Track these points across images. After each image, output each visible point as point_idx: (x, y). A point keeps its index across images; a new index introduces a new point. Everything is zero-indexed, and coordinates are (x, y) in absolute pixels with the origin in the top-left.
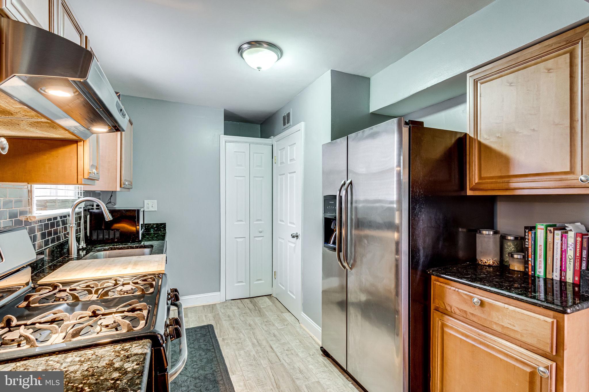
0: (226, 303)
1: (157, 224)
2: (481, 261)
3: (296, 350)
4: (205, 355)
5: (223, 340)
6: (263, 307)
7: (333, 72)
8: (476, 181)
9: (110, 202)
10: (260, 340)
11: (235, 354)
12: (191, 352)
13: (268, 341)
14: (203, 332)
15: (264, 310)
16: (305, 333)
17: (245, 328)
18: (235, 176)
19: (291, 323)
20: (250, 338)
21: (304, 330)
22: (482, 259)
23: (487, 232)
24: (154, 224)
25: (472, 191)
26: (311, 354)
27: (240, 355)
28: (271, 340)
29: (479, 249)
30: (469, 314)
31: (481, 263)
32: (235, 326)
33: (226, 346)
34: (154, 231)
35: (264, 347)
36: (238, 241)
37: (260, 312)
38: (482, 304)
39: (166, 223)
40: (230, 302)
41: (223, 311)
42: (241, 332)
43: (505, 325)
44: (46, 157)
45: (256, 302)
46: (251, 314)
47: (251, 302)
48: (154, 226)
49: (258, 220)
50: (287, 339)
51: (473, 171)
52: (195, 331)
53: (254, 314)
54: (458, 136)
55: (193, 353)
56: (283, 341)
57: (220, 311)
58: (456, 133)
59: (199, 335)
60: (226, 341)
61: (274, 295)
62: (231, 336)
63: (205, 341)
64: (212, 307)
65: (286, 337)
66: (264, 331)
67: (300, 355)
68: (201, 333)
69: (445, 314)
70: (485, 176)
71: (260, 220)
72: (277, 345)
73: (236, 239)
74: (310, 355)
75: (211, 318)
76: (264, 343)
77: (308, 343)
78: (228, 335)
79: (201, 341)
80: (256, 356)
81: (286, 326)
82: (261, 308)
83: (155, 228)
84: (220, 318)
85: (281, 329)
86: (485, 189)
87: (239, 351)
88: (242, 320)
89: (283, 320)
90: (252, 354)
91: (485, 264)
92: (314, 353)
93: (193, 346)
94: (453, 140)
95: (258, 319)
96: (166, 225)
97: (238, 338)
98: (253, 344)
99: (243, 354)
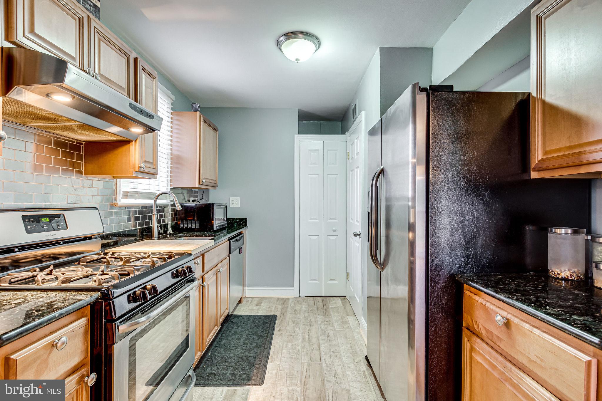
0: (298, 300)
1: (240, 219)
2: (552, 271)
3: (342, 354)
4: (257, 340)
5: (280, 330)
6: (331, 308)
7: (381, 49)
8: (540, 158)
9: (202, 199)
10: (312, 337)
11: (283, 344)
12: (249, 335)
13: (319, 340)
14: (266, 320)
15: (331, 310)
16: (361, 340)
17: (304, 324)
18: (309, 174)
19: (351, 326)
20: (304, 333)
21: (361, 336)
22: (553, 270)
23: (563, 231)
24: (237, 219)
25: (537, 172)
26: (356, 361)
27: (287, 347)
28: (322, 339)
29: (550, 254)
30: (495, 337)
31: (552, 274)
32: (296, 320)
33: (279, 336)
34: (237, 225)
35: (312, 344)
36: (311, 238)
37: (326, 311)
38: (507, 324)
39: (246, 218)
40: (303, 298)
41: (292, 305)
42: (299, 326)
43: (532, 358)
44: (111, 155)
45: (327, 302)
46: (317, 312)
47: (322, 301)
48: (238, 220)
49: (331, 219)
50: (339, 342)
51: (536, 144)
52: (260, 318)
53: (319, 312)
54: (520, 98)
55: (249, 336)
56: (334, 343)
57: (290, 305)
58: (516, 94)
59: (262, 322)
60: (281, 332)
61: (347, 298)
62: (288, 328)
63: (263, 328)
64: (285, 300)
65: (339, 339)
66: (320, 329)
67: (344, 359)
68: (263, 321)
69: (474, 334)
70: (550, 148)
71: (334, 219)
72: (326, 345)
73: (310, 236)
74: (354, 362)
75: (279, 310)
76: (314, 341)
77: (358, 349)
78: (286, 326)
79: (261, 327)
80: (300, 351)
81: (344, 329)
82: (328, 308)
83: (238, 222)
84: (286, 311)
85: (338, 331)
86: (550, 167)
87: (287, 342)
88: (305, 316)
89: (344, 323)
90: (297, 348)
91: (557, 276)
92: (359, 361)
93: (252, 330)
94: (513, 105)
95: (320, 317)
96: (246, 220)
97: (293, 331)
98: (304, 339)
99: (289, 347)
